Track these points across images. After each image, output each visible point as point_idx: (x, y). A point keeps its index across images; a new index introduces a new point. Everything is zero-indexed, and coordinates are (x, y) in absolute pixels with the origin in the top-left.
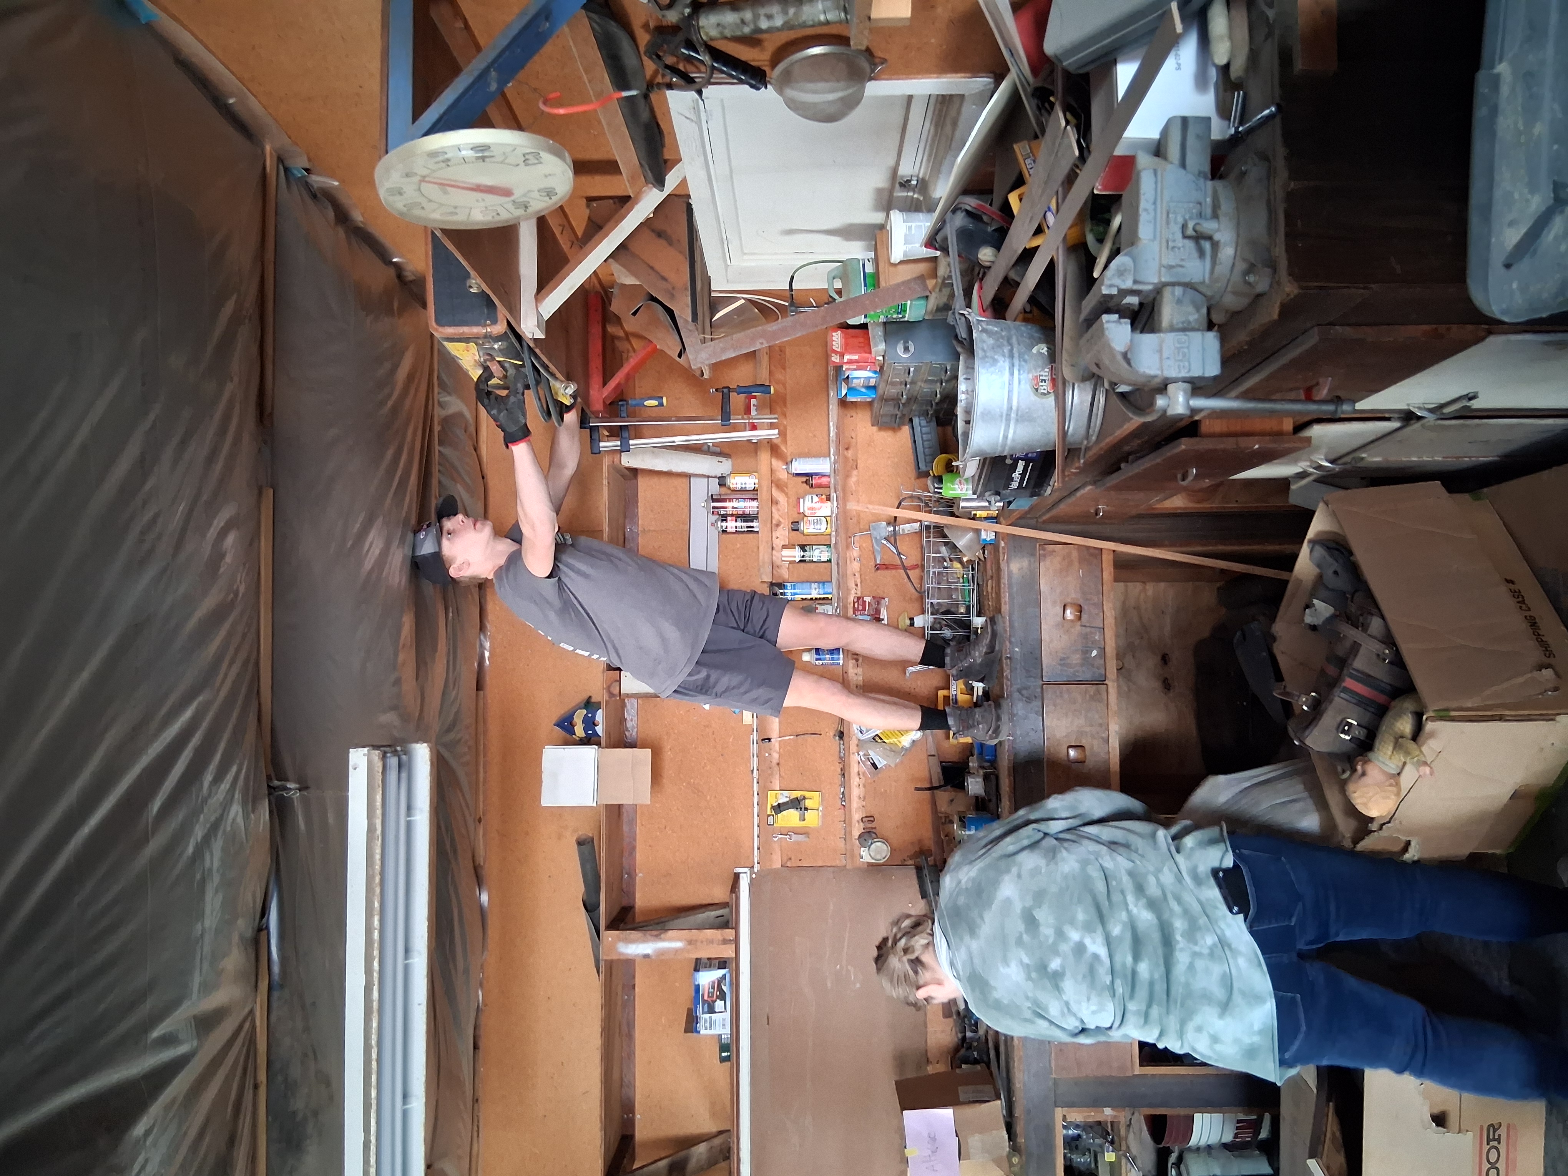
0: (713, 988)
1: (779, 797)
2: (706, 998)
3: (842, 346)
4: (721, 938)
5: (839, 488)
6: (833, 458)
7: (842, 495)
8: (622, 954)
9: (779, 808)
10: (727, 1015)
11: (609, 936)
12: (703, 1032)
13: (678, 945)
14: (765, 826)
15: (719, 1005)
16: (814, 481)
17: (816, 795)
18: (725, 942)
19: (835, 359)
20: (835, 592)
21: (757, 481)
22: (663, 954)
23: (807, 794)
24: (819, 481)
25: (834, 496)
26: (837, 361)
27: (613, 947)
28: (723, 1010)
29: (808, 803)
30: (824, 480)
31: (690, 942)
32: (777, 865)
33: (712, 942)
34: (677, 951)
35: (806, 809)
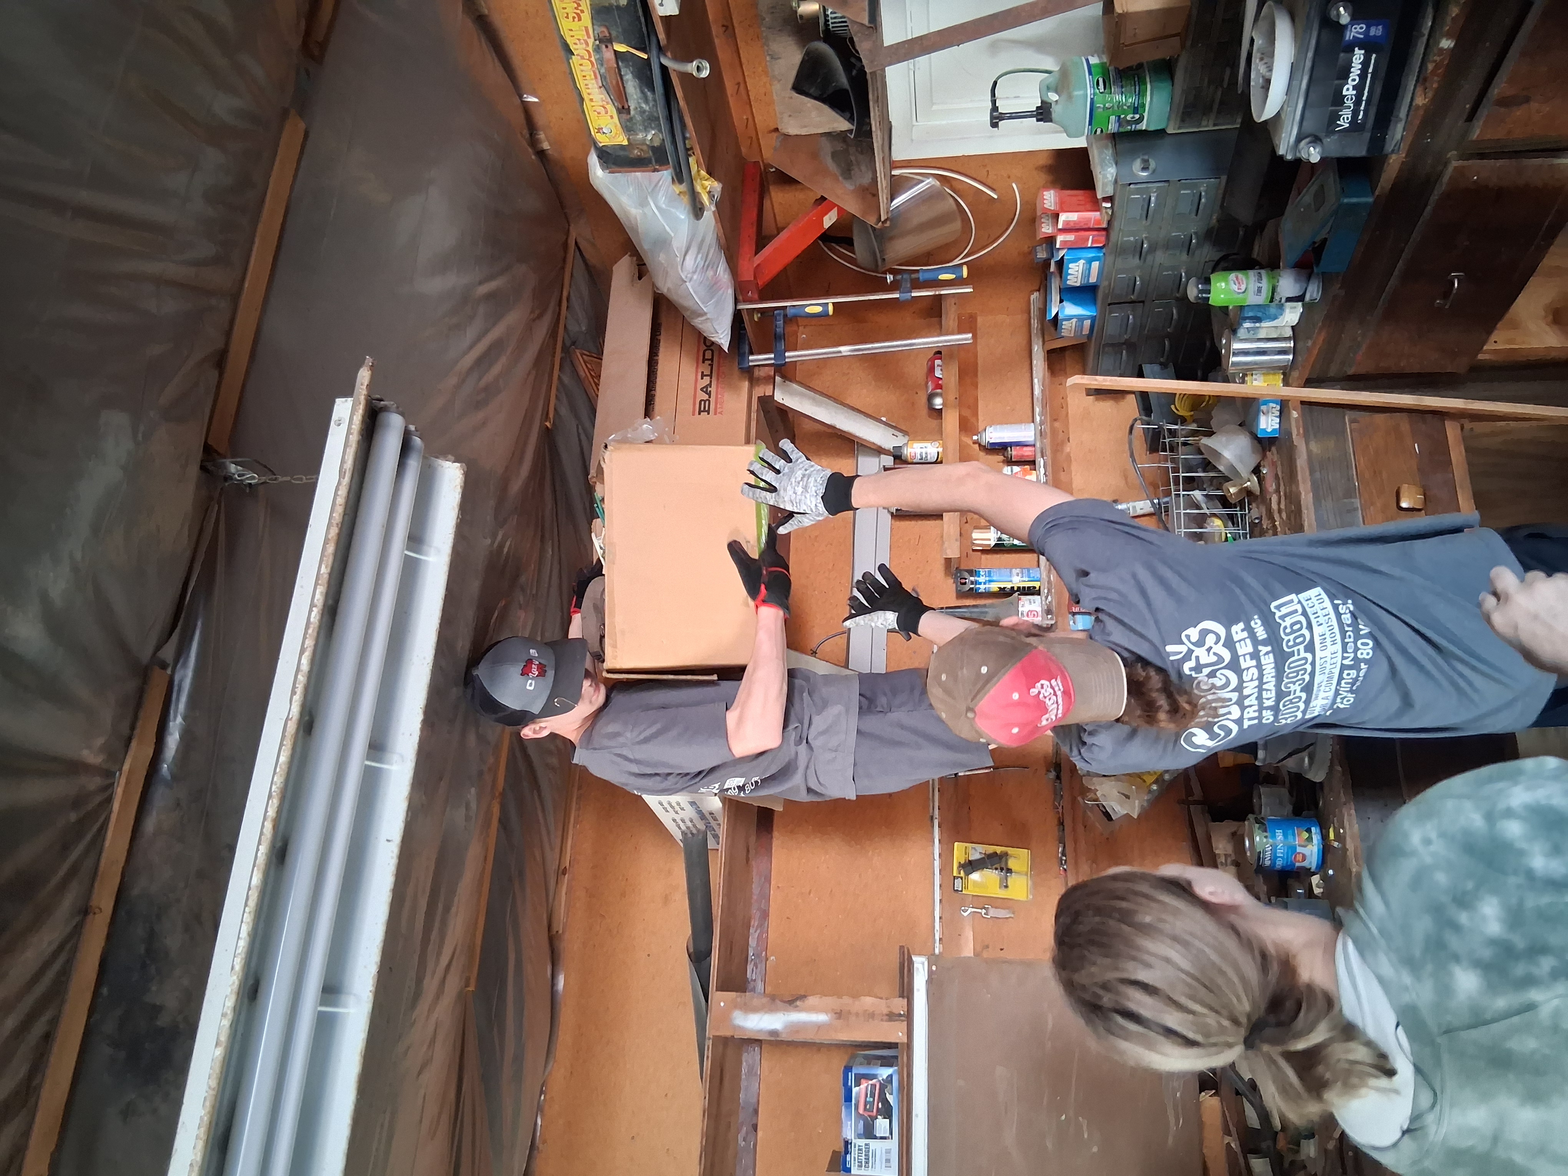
0: (873, 1095)
1: (971, 852)
2: (861, 1111)
3: (1056, 203)
4: (885, 1011)
5: (1048, 452)
6: (1038, 418)
7: (1049, 462)
8: (740, 1028)
9: (970, 866)
10: (893, 1144)
11: (720, 999)
12: (854, 1171)
13: (822, 1018)
14: (952, 893)
15: (881, 1125)
16: (1014, 452)
17: (1024, 853)
18: (892, 1017)
19: (1047, 229)
20: (1044, 575)
21: (940, 450)
22: (797, 1032)
23: (1010, 850)
24: (1020, 453)
25: (1040, 462)
26: (1050, 231)
27: (726, 1016)
28: (887, 1135)
29: (1012, 864)
30: (1027, 452)
31: (839, 1014)
32: (968, 951)
33: (872, 1016)
34: (819, 1027)
35: (1009, 871)
